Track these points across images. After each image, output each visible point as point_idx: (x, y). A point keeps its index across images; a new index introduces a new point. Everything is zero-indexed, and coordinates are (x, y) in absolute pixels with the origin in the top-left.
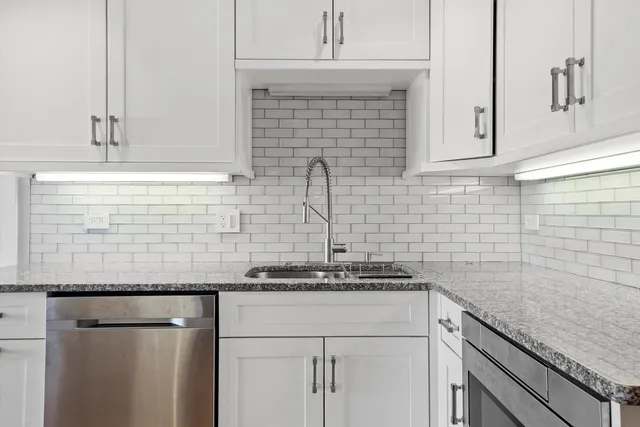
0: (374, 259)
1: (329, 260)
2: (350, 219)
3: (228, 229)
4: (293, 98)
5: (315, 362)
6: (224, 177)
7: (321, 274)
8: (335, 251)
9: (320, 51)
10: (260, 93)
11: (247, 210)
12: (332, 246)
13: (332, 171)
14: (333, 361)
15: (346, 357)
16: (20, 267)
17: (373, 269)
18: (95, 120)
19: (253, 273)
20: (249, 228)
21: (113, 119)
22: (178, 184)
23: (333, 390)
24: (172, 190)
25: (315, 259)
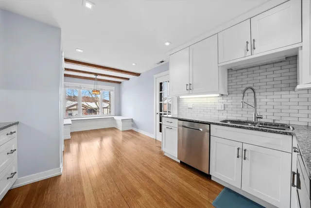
0: (276, 122)
1: (255, 120)
2: (266, 107)
3: (220, 109)
4: (242, 69)
5: (238, 149)
6: (219, 95)
7: (250, 124)
8: (257, 118)
9: (246, 54)
10: (230, 70)
11: (226, 103)
12: (256, 116)
13: (256, 91)
14: (245, 150)
15: (251, 151)
16: (178, 114)
17: (275, 125)
18: (187, 85)
19: (226, 121)
20: (227, 109)
21: (190, 84)
22: (207, 97)
23: (245, 159)
24: (206, 99)
25: (250, 119)
